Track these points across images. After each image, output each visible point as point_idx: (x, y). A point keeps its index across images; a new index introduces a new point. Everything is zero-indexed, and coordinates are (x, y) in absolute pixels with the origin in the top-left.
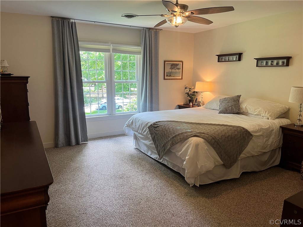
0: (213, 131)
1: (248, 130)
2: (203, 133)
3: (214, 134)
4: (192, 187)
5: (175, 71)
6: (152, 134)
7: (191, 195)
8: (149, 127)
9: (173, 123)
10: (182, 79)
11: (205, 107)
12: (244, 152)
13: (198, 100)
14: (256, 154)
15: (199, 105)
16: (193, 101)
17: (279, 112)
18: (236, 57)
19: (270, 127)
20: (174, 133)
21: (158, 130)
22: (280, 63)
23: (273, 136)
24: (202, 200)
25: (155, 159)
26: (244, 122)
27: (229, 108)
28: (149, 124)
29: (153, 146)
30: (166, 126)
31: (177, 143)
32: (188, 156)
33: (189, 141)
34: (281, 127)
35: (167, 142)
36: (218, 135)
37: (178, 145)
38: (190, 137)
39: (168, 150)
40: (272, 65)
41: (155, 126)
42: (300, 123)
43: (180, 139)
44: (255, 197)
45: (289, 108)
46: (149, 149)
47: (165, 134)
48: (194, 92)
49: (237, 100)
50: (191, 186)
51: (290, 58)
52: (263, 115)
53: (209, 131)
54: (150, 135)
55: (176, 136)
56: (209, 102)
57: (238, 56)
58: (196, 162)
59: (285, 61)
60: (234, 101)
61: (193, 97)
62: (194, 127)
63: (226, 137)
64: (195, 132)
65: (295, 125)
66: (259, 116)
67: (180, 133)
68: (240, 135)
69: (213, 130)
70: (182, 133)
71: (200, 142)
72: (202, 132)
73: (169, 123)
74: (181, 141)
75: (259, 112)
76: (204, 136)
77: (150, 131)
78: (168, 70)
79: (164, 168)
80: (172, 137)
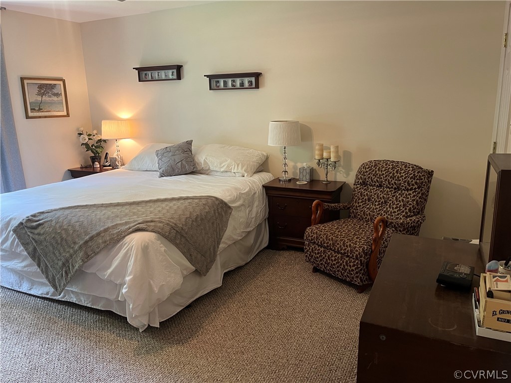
0: (168, 214)
1: (224, 200)
2: (152, 221)
3: (172, 218)
4: (145, 331)
5: (51, 99)
6: (28, 244)
7: (148, 349)
8: (15, 231)
9: (78, 210)
10: (68, 115)
11: (130, 168)
12: (223, 240)
13: (109, 156)
14: (239, 238)
15: (114, 167)
16: (100, 159)
17: (255, 164)
18: (173, 72)
19: (250, 188)
20: (86, 233)
21: (41, 232)
22: (246, 84)
23: (256, 204)
24: (172, 352)
25: (44, 296)
26: (211, 187)
27: (178, 164)
28: (15, 223)
29: (35, 268)
30: (61, 220)
31: (96, 254)
32: (130, 275)
33: (126, 243)
34: (263, 186)
35: (71, 256)
36: (180, 220)
37: (99, 258)
38: (127, 235)
39: (76, 271)
40: (234, 88)
41: (33, 225)
42: (286, 176)
43: (105, 242)
44: (255, 313)
45: (267, 156)
46: (23, 279)
47: (62, 239)
48: (100, 141)
49: (186, 148)
50: (141, 331)
51: (259, 75)
52: (235, 171)
53: (160, 215)
54: (22, 248)
55: (92, 238)
56: (135, 158)
57: (175, 71)
58: (149, 283)
59: (253, 79)
60: (184, 152)
61: (99, 150)
62: (127, 211)
63: (193, 221)
64: (135, 221)
65: (280, 180)
66: (229, 173)
67: (102, 229)
68: (214, 211)
69: (168, 212)
70: (106, 230)
71: (149, 240)
72: (149, 218)
73: (67, 212)
74: (105, 247)
75: (228, 166)
76: (155, 226)
77: (19, 237)
78: (32, 97)
79: (69, 311)
80: (82, 242)
